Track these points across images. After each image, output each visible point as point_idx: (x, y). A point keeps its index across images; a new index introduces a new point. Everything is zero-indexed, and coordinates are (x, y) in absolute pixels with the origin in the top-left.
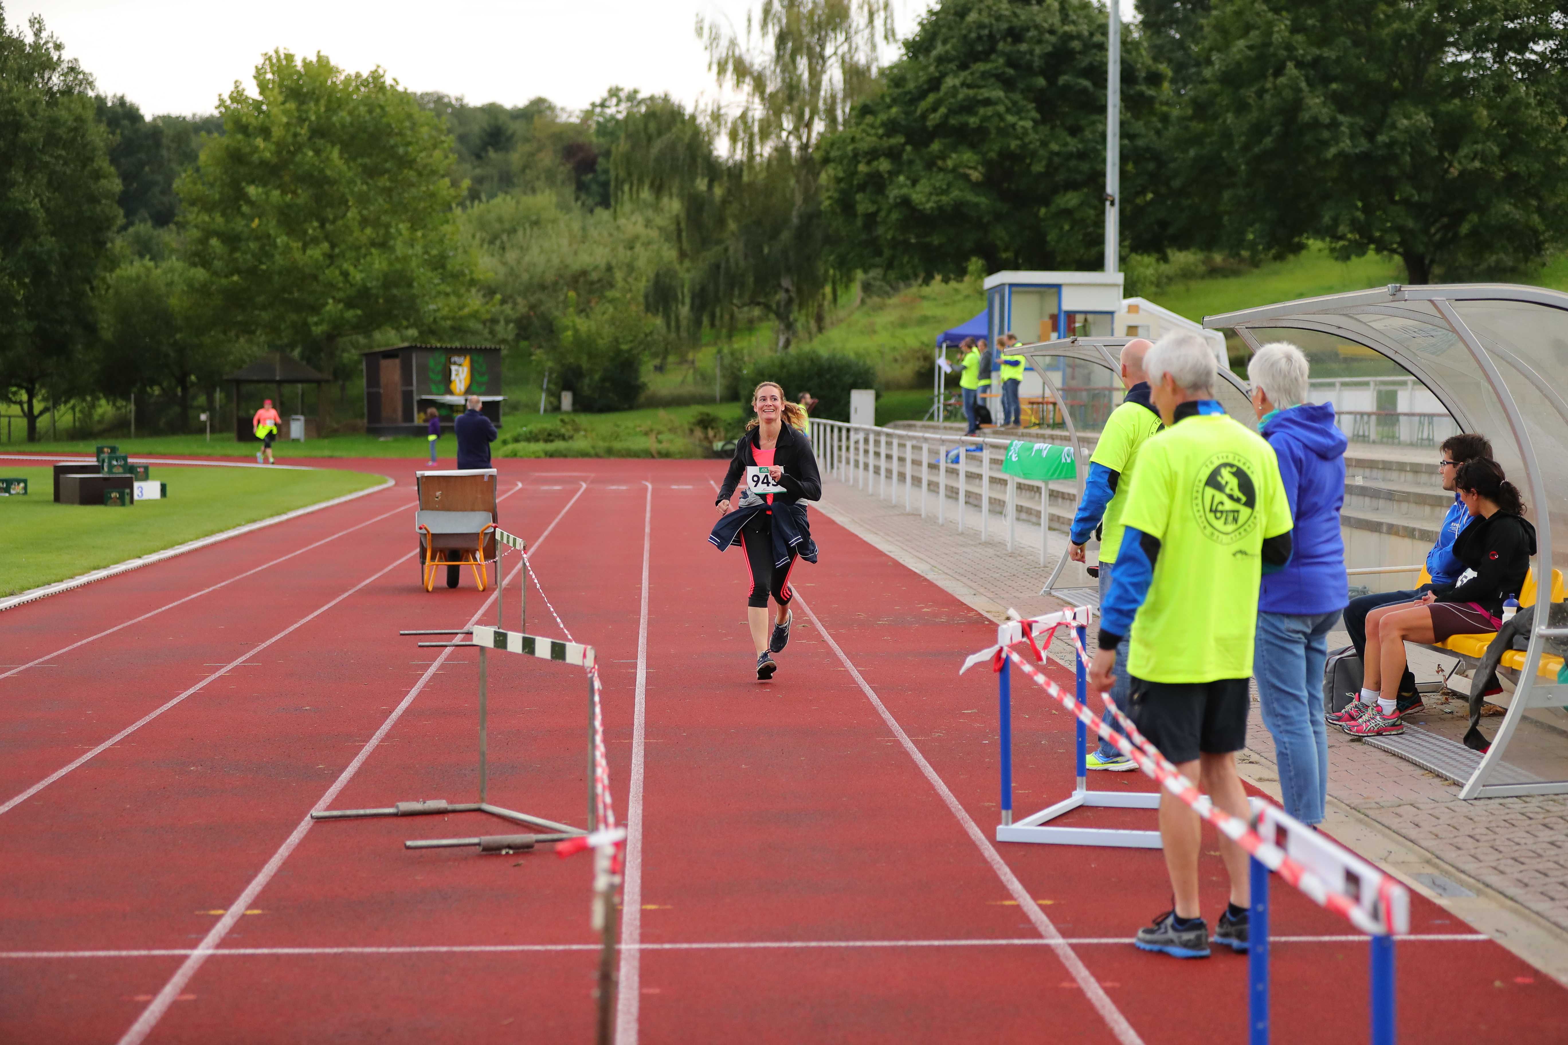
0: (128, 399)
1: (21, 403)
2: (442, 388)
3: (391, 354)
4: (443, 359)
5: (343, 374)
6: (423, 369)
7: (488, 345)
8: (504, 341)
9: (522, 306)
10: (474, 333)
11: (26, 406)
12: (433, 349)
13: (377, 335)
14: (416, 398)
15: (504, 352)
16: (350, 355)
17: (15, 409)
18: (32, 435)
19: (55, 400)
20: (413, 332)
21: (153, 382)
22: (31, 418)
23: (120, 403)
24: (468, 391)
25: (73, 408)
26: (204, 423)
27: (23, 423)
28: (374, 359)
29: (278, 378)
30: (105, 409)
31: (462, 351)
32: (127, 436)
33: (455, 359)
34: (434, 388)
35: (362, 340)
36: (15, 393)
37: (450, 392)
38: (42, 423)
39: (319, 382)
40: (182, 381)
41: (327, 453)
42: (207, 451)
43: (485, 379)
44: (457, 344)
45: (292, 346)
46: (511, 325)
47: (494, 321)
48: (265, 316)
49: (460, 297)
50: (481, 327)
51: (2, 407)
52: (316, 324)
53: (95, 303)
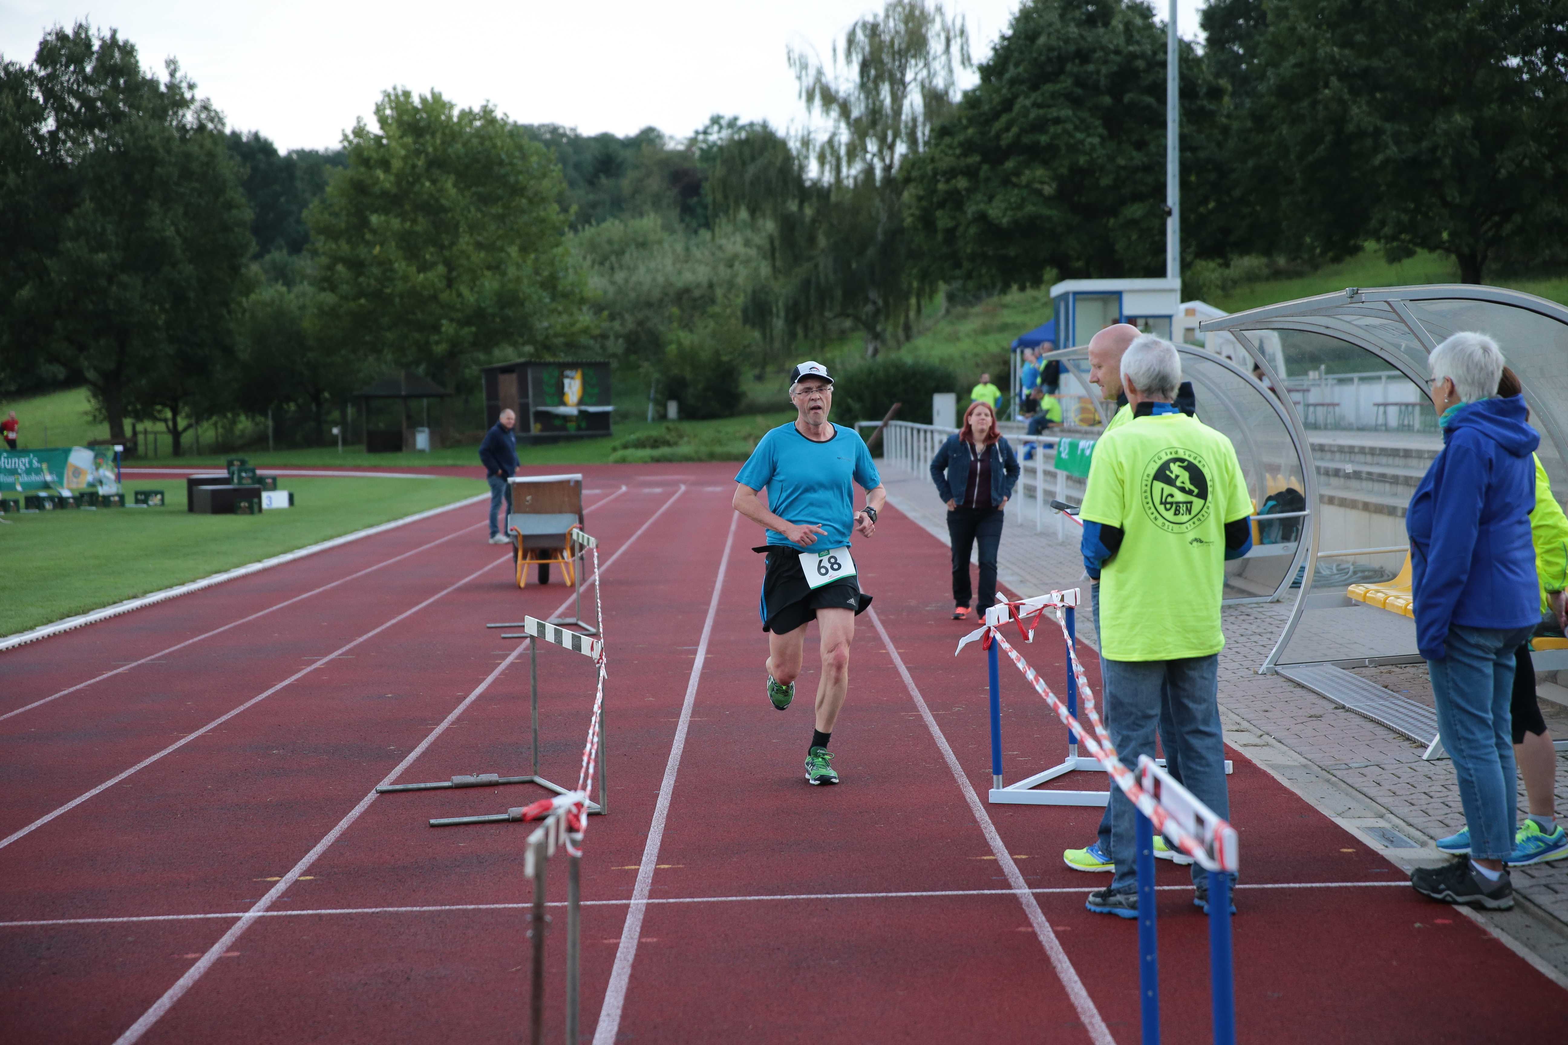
0: (266, 415)
1: (165, 420)
2: (556, 399)
3: (508, 370)
4: (556, 373)
5: (465, 388)
6: (538, 383)
7: (599, 359)
8: (614, 355)
9: (630, 323)
10: (586, 348)
11: (170, 423)
12: (547, 365)
13: (497, 352)
14: (532, 410)
15: (614, 364)
16: (471, 371)
17: (161, 427)
18: (177, 450)
19: (198, 417)
20: (529, 349)
21: (288, 399)
22: (176, 434)
23: (259, 419)
24: (581, 402)
25: (215, 424)
26: (336, 436)
27: (168, 439)
28: (493, 374)
29: (403, 393)
30: (244, 424)
31: (573, 366)
32: (266, 449)
33: (568, 372)
34: (548, 400)
35: (482, 357)
36: (160, 412)
37: (563, 403)
38: (187, 438)
39: (441, 396)
40: (316, 398)
41: (450, 462)
42: (338, 462)
43: (596, 390)
44: (569, 359)
45: (416, 363)
46: (621, 341)
47: (604, 336)
48: (389, 336)
49: (571, 314)
50: (592, 342)
51: (148, 425)
52: (437, 343)
53: (232, 326)
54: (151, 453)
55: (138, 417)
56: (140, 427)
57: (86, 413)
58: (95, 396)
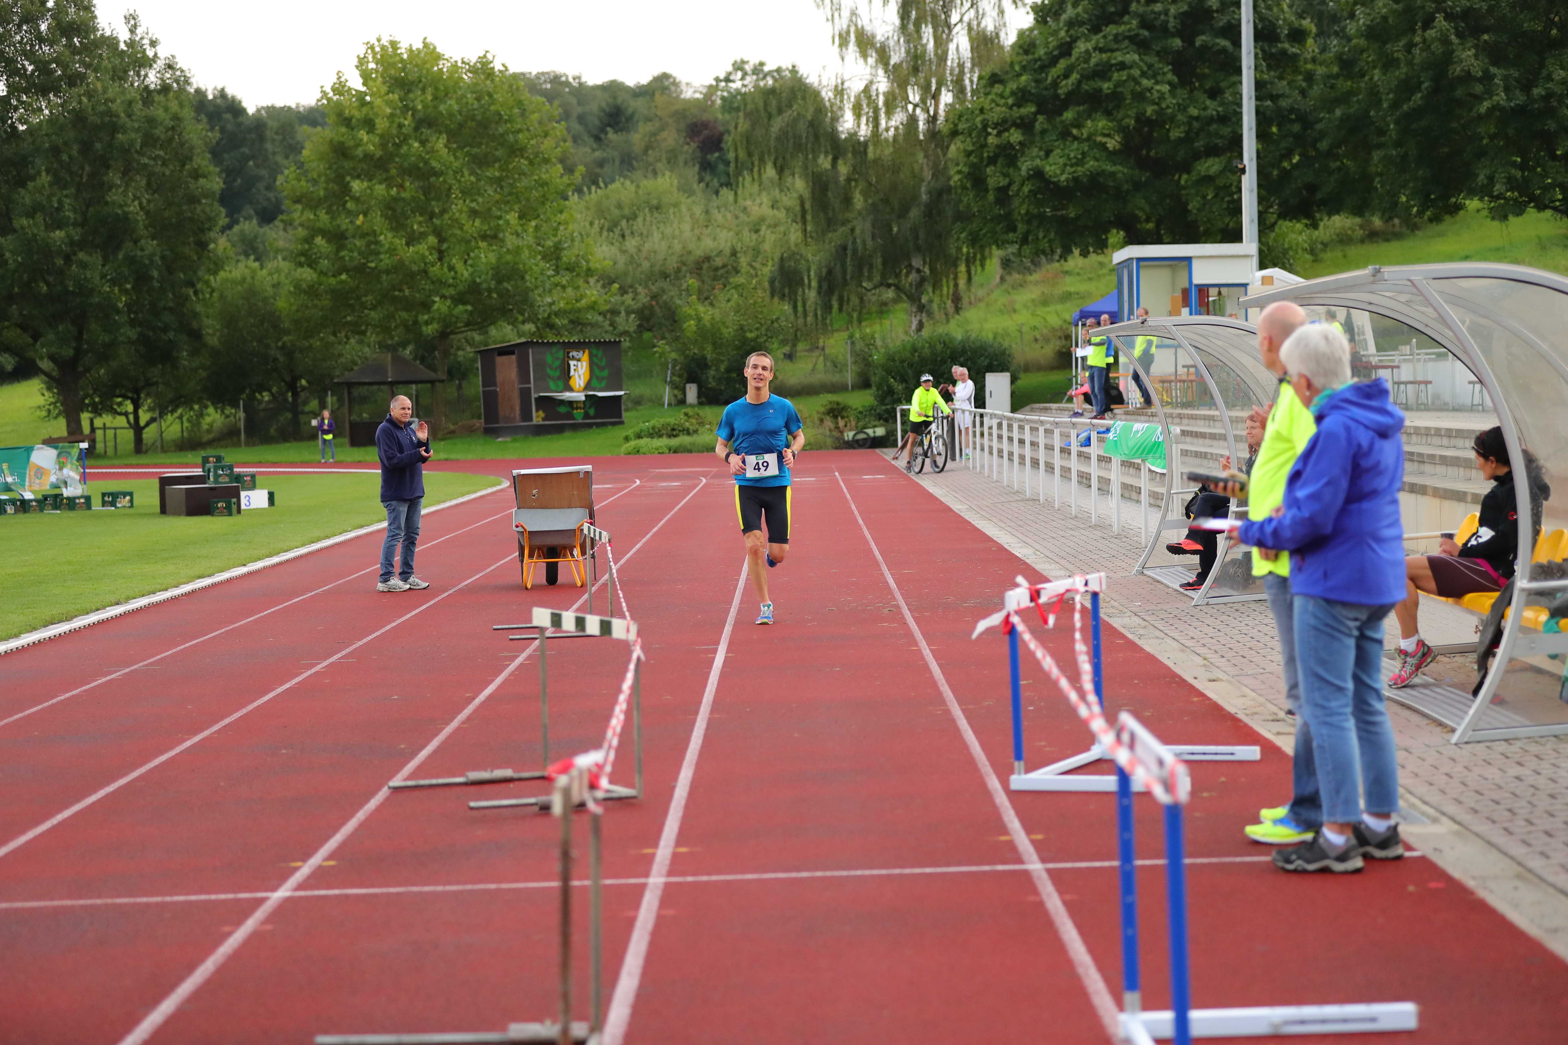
0: (236, 406)
1: (126, 414)
2: (561, 384)
3: (507, 351)
4: (561, 354)
5: (458, 373)
6: (541, 366)
7: (608, 338)
8: (625, 333)
9: (644, 297)
10: (593, 325)
11: (131, 417)
12: (550, 344)
13: (493, 331)
14: (534, 395)
15: (626, 344)
16: (464, 354)
17: (121, 421)
18: (139, 447)
19: (162, 410)
20: (530, 327)
21: (261, 388)
22: (138, 429)
23: (229, 410)
24: (588, 387)
25: (181, 417)
27: (130, 434)
28: (489, 356)
29: (390, 379)
30: (213, 417)
31: (580, 346)
32: (237, 445)
33: (574, 353)
34: (552, 385)
35: (477, 337)
36: (120, 404)
37: (569, 388)
38: (149, 434)
39: (432, 382)
40: (292, 386)
43: (605, 373)
44: (575, 339)
45: (404, 345)
46: (633, 316)
47: (614, 312)
48: (374, 315)
49: (577, 288)
50: (600, 318)
51: (106, 419)
52: (427, 323)
53: (199, 308)
54: (110, 451)
55: (97, 411)
56: (98, 422)
57: (39, 407)
58: (49, 389)
